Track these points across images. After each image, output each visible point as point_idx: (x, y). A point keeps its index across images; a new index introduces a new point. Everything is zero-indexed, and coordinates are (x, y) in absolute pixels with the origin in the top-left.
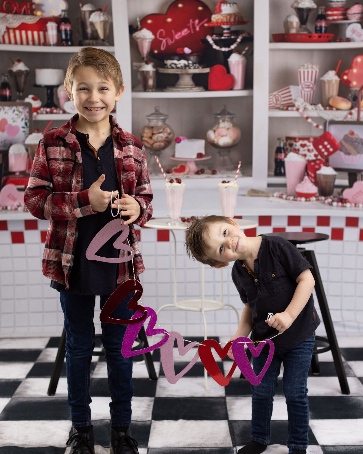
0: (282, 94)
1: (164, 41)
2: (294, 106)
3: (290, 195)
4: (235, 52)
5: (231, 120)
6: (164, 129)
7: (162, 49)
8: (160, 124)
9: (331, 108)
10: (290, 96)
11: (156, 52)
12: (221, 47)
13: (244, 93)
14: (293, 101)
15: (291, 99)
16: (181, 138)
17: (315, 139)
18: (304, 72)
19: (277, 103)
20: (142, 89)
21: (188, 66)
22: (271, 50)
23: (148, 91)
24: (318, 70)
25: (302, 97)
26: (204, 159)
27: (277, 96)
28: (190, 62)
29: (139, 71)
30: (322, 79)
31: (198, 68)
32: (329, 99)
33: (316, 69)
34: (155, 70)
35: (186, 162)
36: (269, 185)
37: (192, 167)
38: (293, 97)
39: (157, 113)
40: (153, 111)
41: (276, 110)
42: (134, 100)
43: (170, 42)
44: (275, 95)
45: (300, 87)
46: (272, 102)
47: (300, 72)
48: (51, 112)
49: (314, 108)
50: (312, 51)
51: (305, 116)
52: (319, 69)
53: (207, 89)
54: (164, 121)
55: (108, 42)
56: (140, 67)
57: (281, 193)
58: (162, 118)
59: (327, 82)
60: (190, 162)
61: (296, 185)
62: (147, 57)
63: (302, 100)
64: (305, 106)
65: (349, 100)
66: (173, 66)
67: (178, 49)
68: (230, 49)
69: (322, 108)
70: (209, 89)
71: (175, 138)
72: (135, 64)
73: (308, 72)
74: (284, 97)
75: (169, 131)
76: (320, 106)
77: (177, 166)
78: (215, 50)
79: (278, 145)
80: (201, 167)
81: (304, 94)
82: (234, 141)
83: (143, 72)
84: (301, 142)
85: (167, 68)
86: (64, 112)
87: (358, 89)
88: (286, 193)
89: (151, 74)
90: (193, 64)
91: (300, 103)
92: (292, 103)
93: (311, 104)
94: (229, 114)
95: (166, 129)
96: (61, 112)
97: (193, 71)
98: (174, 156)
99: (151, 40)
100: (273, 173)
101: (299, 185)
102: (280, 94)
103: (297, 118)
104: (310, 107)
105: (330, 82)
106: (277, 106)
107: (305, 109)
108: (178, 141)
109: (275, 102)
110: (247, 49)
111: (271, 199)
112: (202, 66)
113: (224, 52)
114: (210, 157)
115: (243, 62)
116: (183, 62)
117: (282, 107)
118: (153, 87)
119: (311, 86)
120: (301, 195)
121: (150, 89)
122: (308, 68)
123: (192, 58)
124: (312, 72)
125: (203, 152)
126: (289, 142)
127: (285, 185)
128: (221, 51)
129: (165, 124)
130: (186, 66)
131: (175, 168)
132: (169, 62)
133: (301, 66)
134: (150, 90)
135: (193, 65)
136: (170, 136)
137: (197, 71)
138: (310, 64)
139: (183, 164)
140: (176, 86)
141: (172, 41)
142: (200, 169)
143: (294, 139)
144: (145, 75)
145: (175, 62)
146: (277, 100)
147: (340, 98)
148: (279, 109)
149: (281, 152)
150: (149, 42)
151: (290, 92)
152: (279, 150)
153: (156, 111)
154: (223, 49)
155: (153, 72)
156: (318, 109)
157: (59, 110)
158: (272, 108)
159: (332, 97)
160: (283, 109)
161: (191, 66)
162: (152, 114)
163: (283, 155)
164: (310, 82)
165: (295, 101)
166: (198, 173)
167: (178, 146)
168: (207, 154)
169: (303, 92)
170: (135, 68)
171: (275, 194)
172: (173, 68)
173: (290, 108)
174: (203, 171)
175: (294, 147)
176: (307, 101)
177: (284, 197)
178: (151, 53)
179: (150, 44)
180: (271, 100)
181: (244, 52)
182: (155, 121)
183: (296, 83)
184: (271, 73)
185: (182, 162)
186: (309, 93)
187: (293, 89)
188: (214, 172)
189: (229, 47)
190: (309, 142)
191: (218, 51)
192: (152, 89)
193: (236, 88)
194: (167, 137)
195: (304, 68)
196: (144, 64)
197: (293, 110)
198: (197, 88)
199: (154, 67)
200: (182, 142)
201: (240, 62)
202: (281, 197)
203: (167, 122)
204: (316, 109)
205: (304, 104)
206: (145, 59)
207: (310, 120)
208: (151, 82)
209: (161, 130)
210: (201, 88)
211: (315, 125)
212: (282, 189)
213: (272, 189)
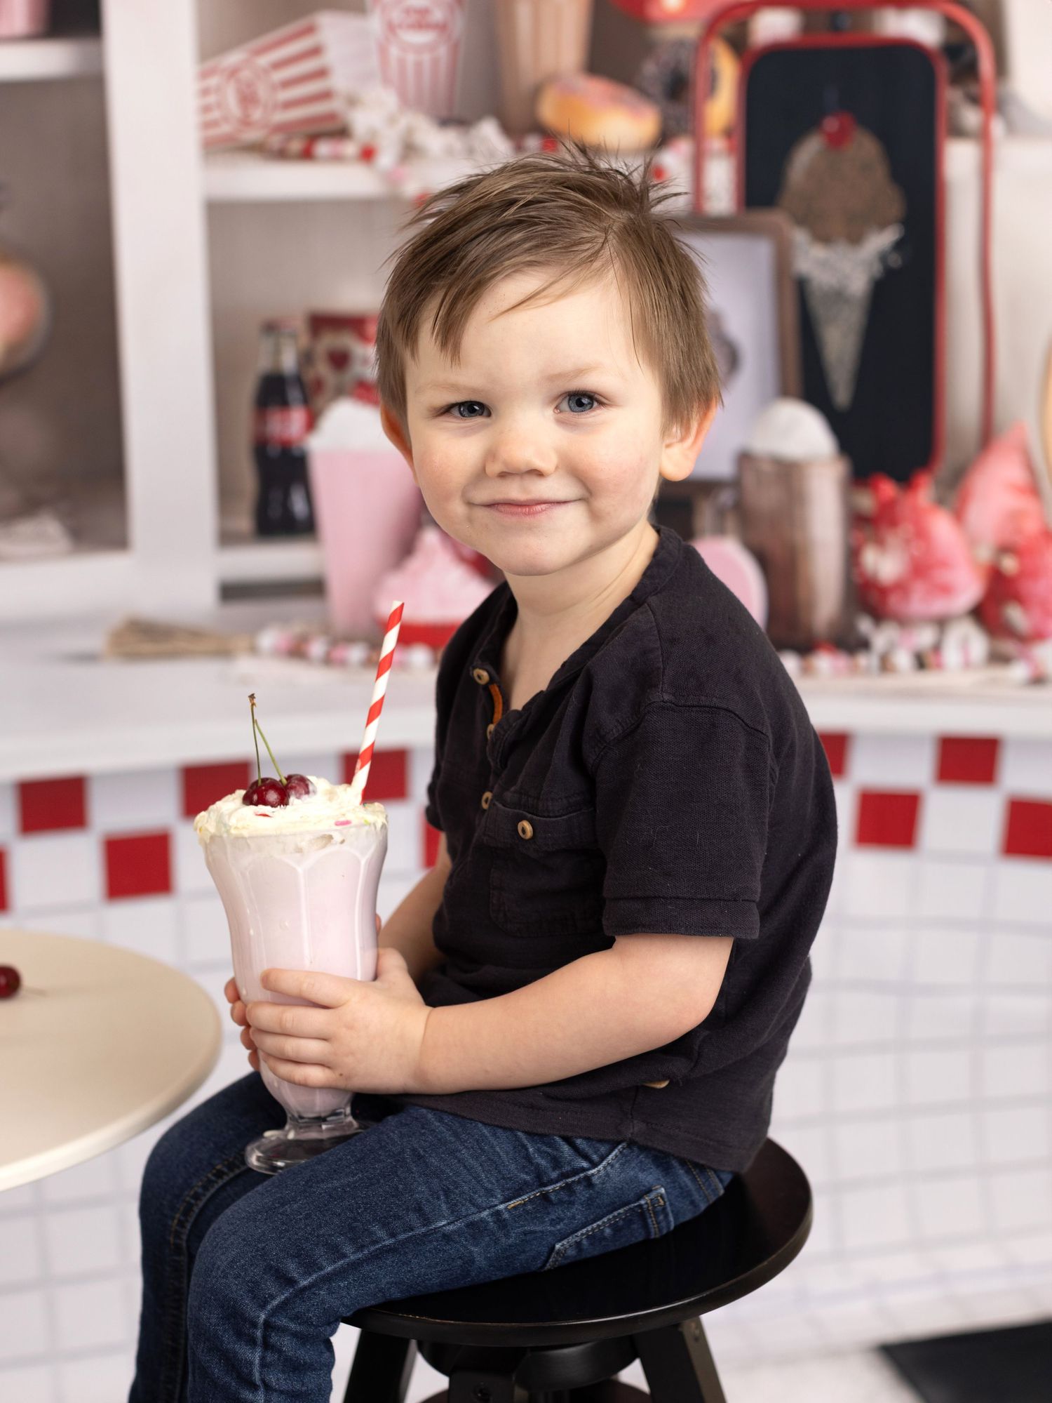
0: (278, 65)
2: (342, 132)
3: (349, 639)
9: (550, 141)
10: (321, 73)
13: (50, 60)
14: (337, 105)
15: (326, 95)
19: (247, 116)
25: (388, 82)
32: (536, 92)
36: (232, 592)
38: (339, 81)
41: (242, 158)
44: (233, 73)
45: (375, 23)
46: (216, 114)
49: (458, 144)
51: (411, 189)
57: (297, 628)
61: (374, 584)
63: (391, 100)
64: (410, 132)
65: (644, 92)
69: (502, 144)
74: (288, 84)
76: (488, 127)
79: (263, 364)
81: (402, 61)
82: (11, 348)
87: (690, 31)
88: (326, 629)
91: (377, 114)
92: (331, 117)
93: (444, 123)
100: (244, 522)
101: (395, 582)
102: (265, 63)
103: (366, 202)
104: (435, 140)
106: (252, 135)
107: (410, 150)
109: (236, 111)
111: (244, 665)
117: (276, 141)
119: (439, 15)
126: (330, 341)
127: (314, 588)
143: (356, 325)
146: (248, 99)
147: (596, 88)
148: (259, 150)
149: (284, 404)
151: (316, 51)
152: (274, 391)
156: (480, 149)
158: (221, 146)
159: (556, 78)
160: (281, 155)
163: (297, 417)
165: (352, 101)
169: (394, 51)
171: (269, 639)
173: (323, 148)
175: (357, 368)
176: (419, 104)
177: (317, 648)
180: (212, 99)
186: (427, 58)
187: (333, 31)
193: (1, 26)
197: (337, 159)
202: (297, 652)
204: (467, 147)
205: (404, 123)
212: (301, 610)
213: (244, 611)
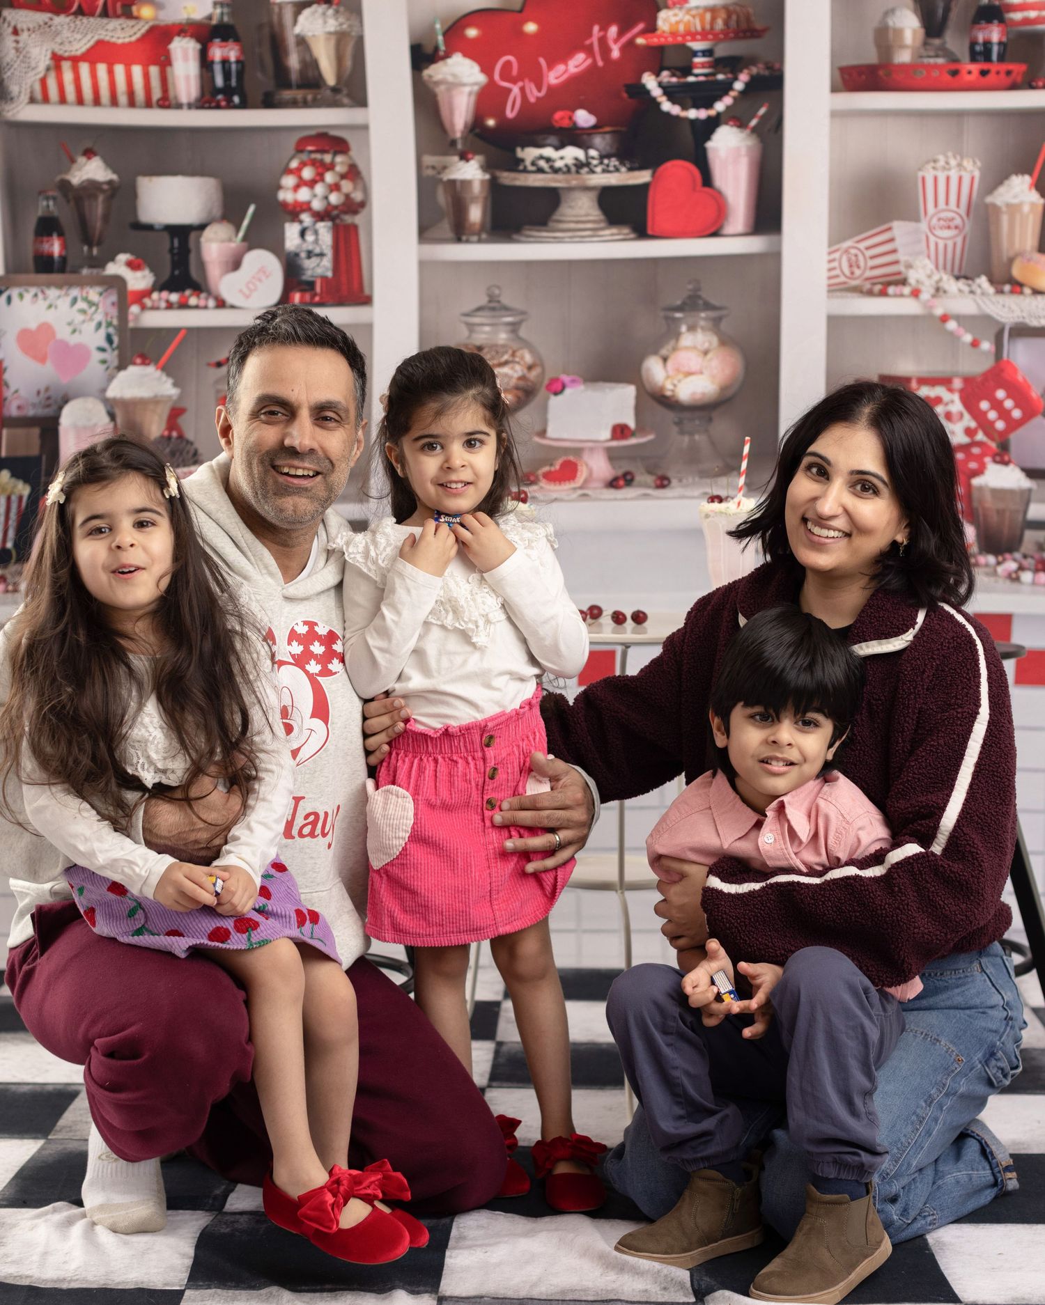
0: (868, 248)
1: (516, 90)
2: (904, 282)
4: (726, 123)
5: (716, 324)
6: (513, 355)
7: (510, 114)
8: (503, 337)
9: (1017, 286)
10: (894, 251)
11: (491, 122)
12: (684, 108)
13: (755, 244)
14: (901, 268)
15: (896, 262)
16: (565, 378)
17: (968, 380)
18: (936, 179)
19: (852, 273)
20: (450, 235)
21: (588, 164)
22: (835, 114)
23: (468, 241)
24: (977, 174)
25: (929, 257)
26: (633, 441)
27: (853, 251)
28: (593, 153)
29: (441, 180)
30: (989, 199)
31: (617, 170)
32: (1011, 261)
33: (973, 170)
34: (487, 177)
35: (578, 452)
37: (598, 466)
38: (902, 256)
39: (492, 305)
40: (483, 301)
41: (849, 294)
42: (423, 265)
43: (534, 94)
44: (847, 251)
45: (923, 226)
46: (837, 272)
47: (923, 179)
48: (183, 305)
49: (966, 289)
50: (960, 115)
51: (939, 312)
52: (980, 169)
53: (642, 232)
54: (514, 328)
55: (349, 95)
56: (445, 168)
58: (509, 319)
59: (1004, 209)
60: (592, 449)
62: (464, 138)
63: (930, 266)
64: (940, 280)
66: (542, 163)
67: (558, 115)
68: (712, 113)
69: (991, 290)
70: (650, 232)
71: (546, 382)
72: (429, 160)
73: (948, 179)
74: (872, 257)
75: (528, 358)
76: (983, 281)
77: (551, 465)
78: (668, 114)
80: (626, 466)
81: (937, 244)
82: (723, 389)
83: (453, 183)
84: (925, 391)
85: (525, 171)
86: (221, 304)
89: (477, 188)
90: (602, 157)
91: (922, 272)
92: (899, 273)
93: (957, 278)
94: (708, 306)
95: (518, 354)
96: (211, 303)
97: (600, 179)
98: (543, 433)
99: (476, 88)
102: (862, 247)
103: (914, 318)
104: (952, 286)
105: (1014, 209)
106: (854, 283)
107: (939, 291)
108: (557, 388)
109: (847, 272)
110: (762, 111)
112: (628, 165)
113: (694, 123)
114: (651, 437)
115: (749, 149)
116: (572, 153)
117: (867, 286)
118: (483, 227)
119: (958, 221)
121: (473, 234)
122: (947, 167)
123: (598, 140)
124: (960, 179)
125: (632, 424)
128: (686, 119)
129: (520, 339)
130: (579, 165)
131: (546, 469)
132: (529, 154)
133: (928, 162)
134: (475, 238)
135: (601, 163)
136: (533, 375)
137: (613, 180)
138: (955, 157)
139: (571, 458)
140: (551, 224)
141: (539, 90)
142: (620, 472)
143: (905, 382)
144: (457, 191)
145: (548, 152)
146: (854, 264)
148: (858, 290)
150: (470, 94)
151: (892, 240)
153: (492, 298)
154: (692, 114)
155: (482, 182)
156: (978, 291)
157: (207, 299)
158: (837, 289)
159: (1020, 254)
160: (870, 293)
161: (596, 166)
162: (479, 309)
164: (954, 210)
165: (909, 266)
166: (613, 484)
167: (554, 401)
168: (641, 428)
169: (932, 239)
170: (430, 172)
172: (541, 170)
173: (891, 290)
174: (629, 477)
176: (945, 268)
178: (476, 126)
179: (473, 99)
180: (835, 264)
181: (754, 122)
182: (487, 329)
183: (912, 215)
184: (836, 185)
185: (566, 450)
186: (950, 244)
187: (900, 229)
188: (663, 482)
189: (709, 105)
190: (951, 390)
191: (677, 117)
192: (479, 234)
193: (729, 229)
194: (522, 378)
195: (934, 168)
196: (456, 158)
197: (902, 295)
198: (614, 231)
199: (486, 167)
200: (568, 391)
201: (743, 151)
203: (523, 333)
204: (972, 292)
205: (936, 277)
206: (460, 146)
207: (952, 325)
208: (475, 214)
209: (506, 357)
210: (626, 230)
211: (968, 338)
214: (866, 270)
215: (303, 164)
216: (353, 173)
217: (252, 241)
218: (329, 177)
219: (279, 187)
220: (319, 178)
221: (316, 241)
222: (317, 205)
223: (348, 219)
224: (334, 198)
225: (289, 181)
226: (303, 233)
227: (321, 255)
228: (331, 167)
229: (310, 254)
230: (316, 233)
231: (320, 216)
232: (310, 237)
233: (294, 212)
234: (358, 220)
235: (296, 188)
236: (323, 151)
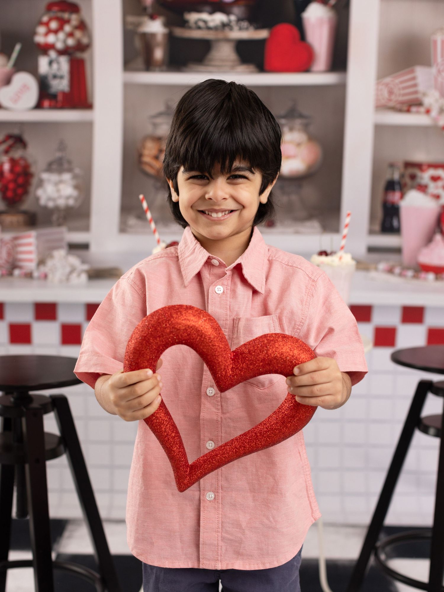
0: (402, 82)
2: (421, 104)
3: (408, 268)
5: (306, 128)
10: (415, 85)
13: (330, 79)
14: (419, 96)
15: (416, 92)
18: (443, 40)
19: (390, 98)
20: (142, 65)
21: (229, 25)
23: (154, 71)
25: (436, 89)
27: (391, 85)
28: (233, 18)
29: (137, 33)
31: (247, 29)
34: (166, 31)
36: (371, 250)
38: (421, 88)
39: (169, 111)
40: (163, 108)
41: (387, 111)
42: (127, 87)
44: (387, 85)
45: (434, 70)
46: (380, 97)
47: (435, 41)
51: (441, 123)
53: (262, 68)
56: (139, 25)
57: (391, 263)
61: (418, 251)
62: (153, 5)
63: (437, 94)
64: (442, 105)
66: (201, 24)
70: (266, 68)
72: (131, 19)
74: (404, 88)
79: (388, 177)
81: (442, 82)
82: (310, 167)
83: (144, 34)
84: (432, 172)
85: (190, 28)
88: (400, 264)
89: (160, 38)
90: (238, 21)
91: (432, 99)
92: (418, 99)
94: (301, 116)
97: (237, 34)
100: (377, 227)
101: (425, 251)
102: (398, 82)
103: (426, 127)
106: (391, 104)
107: (442, 111)
109: (386, 96)
111: (373, 274)
112: (255, 25)
115: (330, 19)
116: (219, 18)
117: (398, 106)
118: (163, 62)
120: (427, 268)
121: (157, 66)
123: (236, 10)
126: (411, 171)
127: (398, 251)
130: (224, 25)
132: (193, 17)
133: (438, 30)
134: (158, 69)
135: (237, 24)
137: (245, 35)
140: (205, 62)
143: (419, 166)
144: (148, 40)
145: (205, 16)
146: (391, 93)
148: (393, 109)
149: (394, 190)
151: (414, 78)
152: (391, 186)
153: (168, 107)
155: (164, 34)
158: (381, 107)
160: (400, 111)
161: (235, 26)
162: (160, 114)
163: (397, 194)
165: (424, 94)
169: (439, 79)
170: (130, 27)
171: (382, 266)
172: (199, 28)
173: (414, 109)
175: (418, 180)
177: (397, 270)
180: (380, 92)
181: (333, 2)
183: (427, 62)
184: (383, 43)
187: (420, 72)
188: (271, 223)
192: (160, 66)
193: (315, 68)
195: (442, 34)
196: (146, 18)
197: (418, 112)
198: (245, 67)
199: (166, 25)
201: (326, 20)
202: (390, 271)
205: (440, 101)
206: (149, 10)
208: (159, 54)
210: (252, 67)
212: (393, 257)
213: (375, 256)
214: (400, 97)
215: (50, 20)
216: (82, 26)
217: (19, 67)
218: (67, 28)
219: (34, 33)
220: (60, 28)
221: (59, 69)
222: (60, 45)
223: (79, 55)
224: (71, 42)
225: (42, 30)
226: (51, 63)
227: (62, 77)
228: (68, 21)
229: (55, 77)
230: (58, 63)
231: (61, 53)
232: (55, 66)
233: (45, 49)
234: (85, 55)
235: (46, 34)
236: (63, 11)
